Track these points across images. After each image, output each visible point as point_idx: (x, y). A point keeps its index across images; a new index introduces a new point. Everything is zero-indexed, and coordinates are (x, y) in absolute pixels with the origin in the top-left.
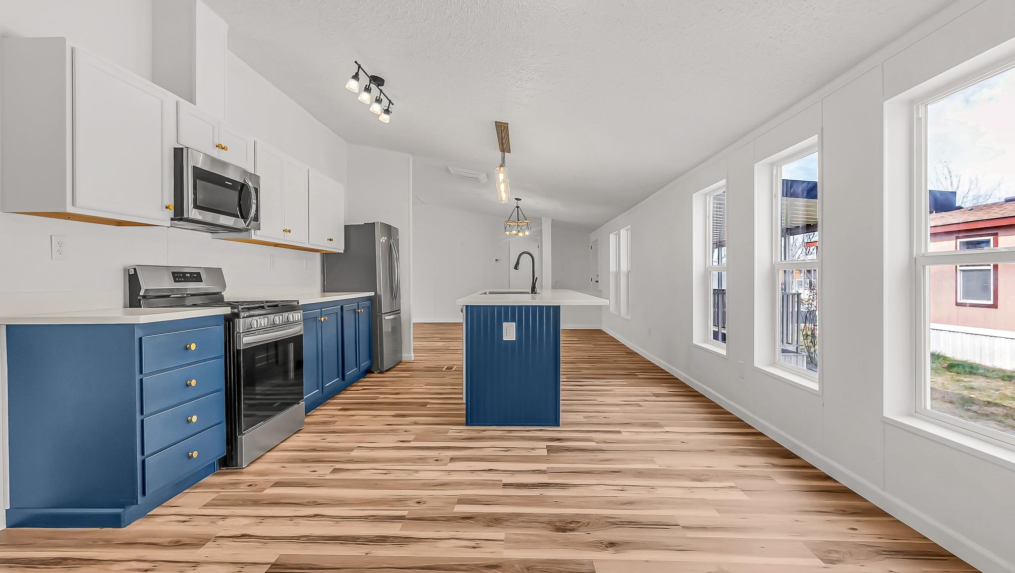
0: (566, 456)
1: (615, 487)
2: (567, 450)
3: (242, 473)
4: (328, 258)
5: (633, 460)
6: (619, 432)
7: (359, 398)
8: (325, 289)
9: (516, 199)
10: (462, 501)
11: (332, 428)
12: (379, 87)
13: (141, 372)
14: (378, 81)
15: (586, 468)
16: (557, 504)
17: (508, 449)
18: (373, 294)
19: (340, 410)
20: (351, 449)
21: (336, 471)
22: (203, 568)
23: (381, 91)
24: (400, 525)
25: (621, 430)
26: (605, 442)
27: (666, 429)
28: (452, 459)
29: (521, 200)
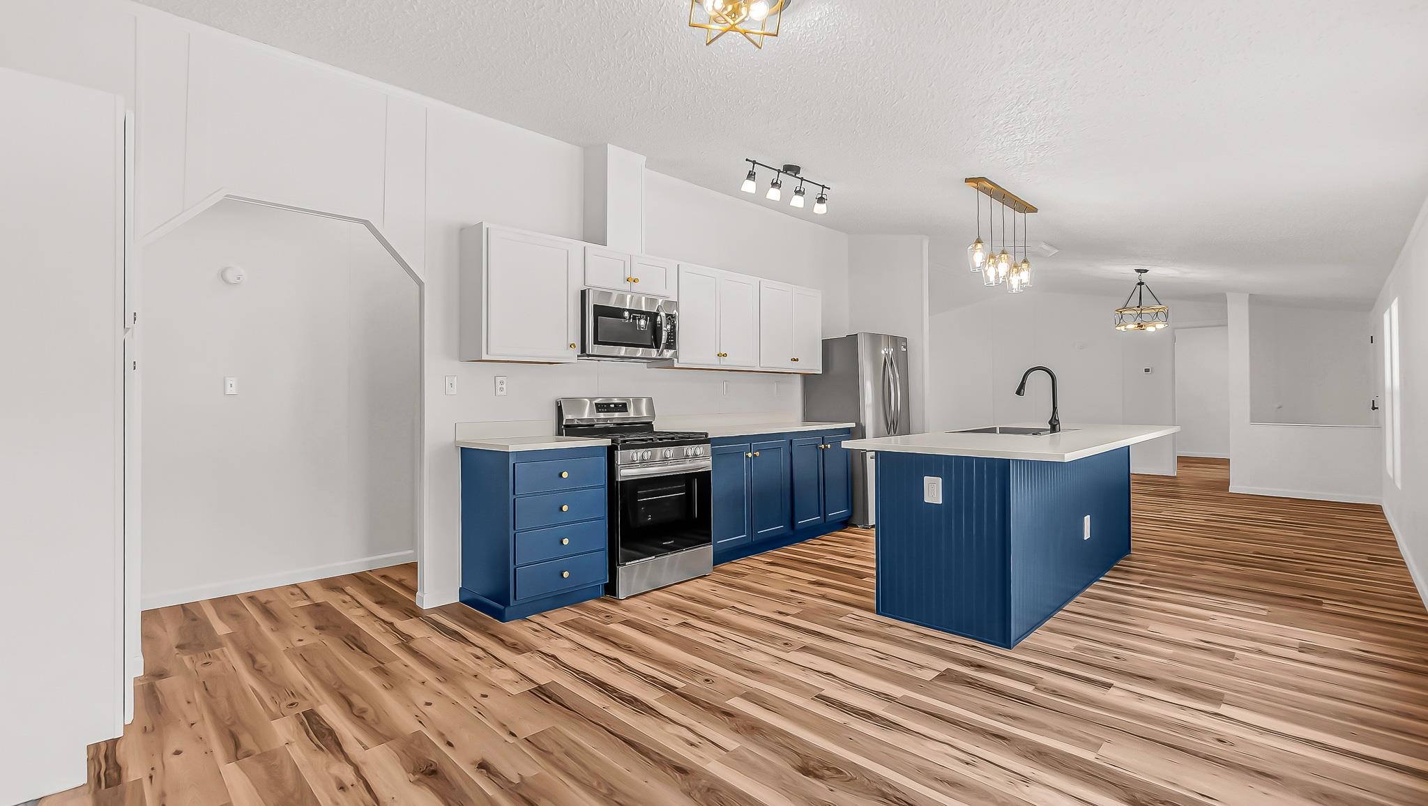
0: (953, 690)
1: (963, 754)
2: (969, 683)
3: (617, 604)
4: (808, 380)
5: (1059, 732)
6: (1109, 686)
7: (803, 554)
8: (807, 418)
9: (1138, 271)
10: (750, 696)
11: (738, 581)
12: (797, 175)
13: (514, 494)
14: (792, 170)
15: (959, 715)
16: (849, 744)
17: (886, 657)
18: (853, 425)
19: (768, 563)
20: (720, 607)
21: (685, 624)
22: (506, 671)
23: (802, 179)
24: (661, 694)
25: (1116, 683)
26: (1054, 692)
27: (1224, 709)
28: (805, 649)
29: (1146, 271)
